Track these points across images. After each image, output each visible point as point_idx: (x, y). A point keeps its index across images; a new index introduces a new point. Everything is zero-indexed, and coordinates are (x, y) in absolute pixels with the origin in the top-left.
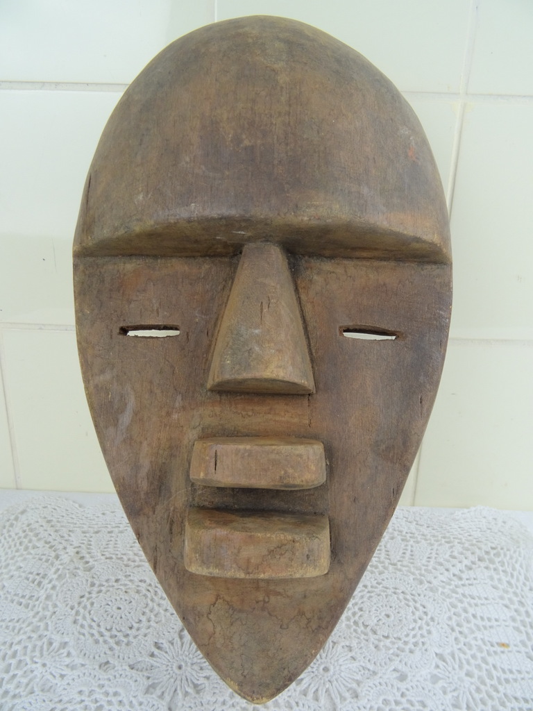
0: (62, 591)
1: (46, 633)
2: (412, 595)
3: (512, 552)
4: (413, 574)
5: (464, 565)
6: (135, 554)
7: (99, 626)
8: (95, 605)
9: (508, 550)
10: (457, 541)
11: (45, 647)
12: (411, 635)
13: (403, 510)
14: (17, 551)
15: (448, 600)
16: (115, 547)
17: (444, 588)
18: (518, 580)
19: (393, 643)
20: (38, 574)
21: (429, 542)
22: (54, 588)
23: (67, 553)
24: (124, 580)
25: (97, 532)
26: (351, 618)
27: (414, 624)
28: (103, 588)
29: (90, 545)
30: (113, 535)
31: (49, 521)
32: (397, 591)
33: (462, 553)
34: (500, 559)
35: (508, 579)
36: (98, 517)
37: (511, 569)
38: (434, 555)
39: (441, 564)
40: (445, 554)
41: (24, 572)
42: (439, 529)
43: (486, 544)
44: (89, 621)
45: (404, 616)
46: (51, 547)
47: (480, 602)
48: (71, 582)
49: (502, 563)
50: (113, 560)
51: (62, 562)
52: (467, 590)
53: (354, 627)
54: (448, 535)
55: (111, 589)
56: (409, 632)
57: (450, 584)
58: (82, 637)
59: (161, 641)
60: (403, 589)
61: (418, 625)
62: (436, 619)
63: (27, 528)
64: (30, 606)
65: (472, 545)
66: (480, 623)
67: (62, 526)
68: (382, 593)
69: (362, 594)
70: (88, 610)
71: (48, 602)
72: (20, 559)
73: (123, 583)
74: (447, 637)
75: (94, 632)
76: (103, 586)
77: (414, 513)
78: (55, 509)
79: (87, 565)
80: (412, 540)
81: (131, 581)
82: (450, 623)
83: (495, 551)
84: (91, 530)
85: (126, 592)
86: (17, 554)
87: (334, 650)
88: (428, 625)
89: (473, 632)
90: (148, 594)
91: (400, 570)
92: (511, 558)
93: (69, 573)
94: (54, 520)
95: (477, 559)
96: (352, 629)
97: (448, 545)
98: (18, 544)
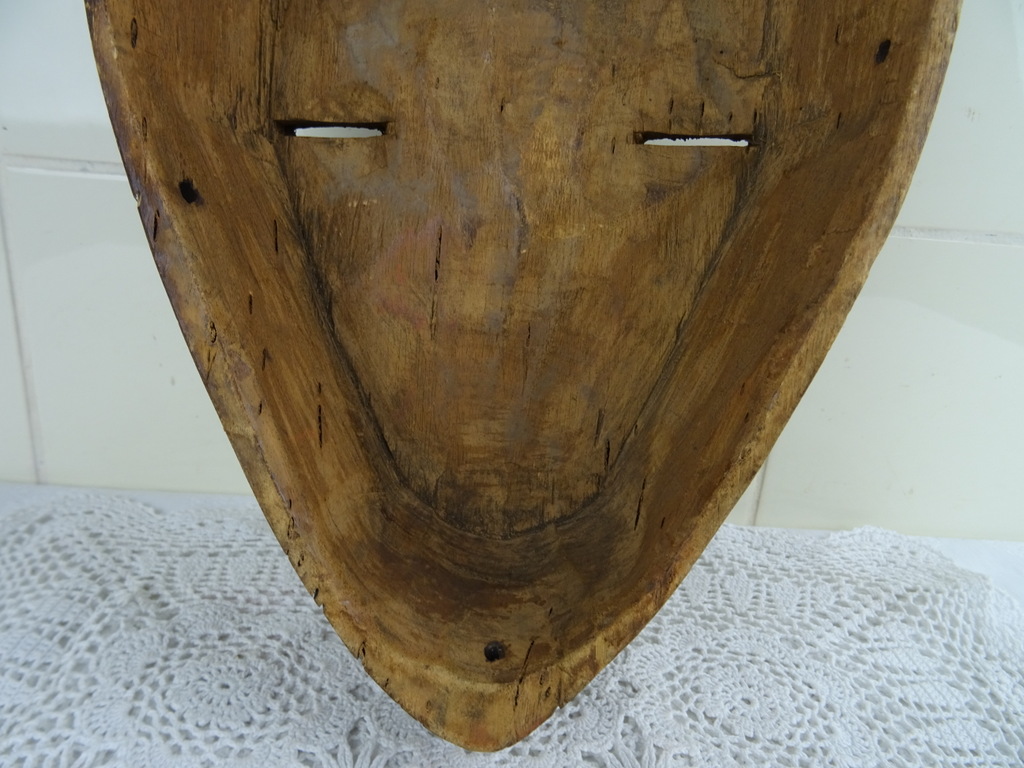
0: (110, 655)
1: (66, 732)
2: (785, 665)
3: (947, 595)
4: (779, 630)
5: (865, 618)
6: (261, 592)
7: (182, 719)
8: (176, 680)
9: (938, 592)
10: (844, 579)
11: (64, 760)
12: (798, 737)
13: (742, 529)
14: (26, 583)
15: (850, 674)
16: (221, 580)
17: (839, 653)
18: (963, 642)
19: (767, 750)
20: (63, 624)
21: (795, 579)
22: (92, 648)
23: (125, 588)
24: (236, 636)
25: (188, 555)
26: (681, 705)
27: (800, 715)
28: (193, 651)
29: (173, 575)
30: (218, 559)
31: (95, 535)
32: (758, 658)
33: (856, 598)
34: (927, 607)
35: (945, 641)
36: (191, 529)
37: (948, 623)
38: (808, 601)
39: (824, 616)
40: (828, 600)
41: (34, 618)
42: (810, 561)
43: (895, 584)
44: (163, 712)
45: (778, 702)
46: (94, 578)
47: (907, 678)
48: (130, 638)
49: (933, 615)
50: (217, 601)
51: (113, 602)
52: (880, 658)
53: (691, 721)
54: (825, 569)
55: (210, 652)
56: (793, 729)
57: (849, 649)
58: (143, 740)
59: (310, 748)
60: (765, 655)
61: (808, 717)
62: (837, 706)
63: (50, 546)
64: (40, 683)
65: (870, 585)
66: (918, 715)
67: (119, 544)
68: (731, 663)
69: (694, 663)
70: (160, 690)
71: (77, 675)
72: (27, 597)
73: (234, 641)
74: (864, 739)
75: (173, 731)
76: (194, 646)
77: (761, 534)
78: (108, 516)
79: (164, 609)
80: (767, 576)
81: (251, 638)
82: (863, 714)
83: (916, 594)
84: (177, 550)
85: (240, 656)
86: (25, 588)
87: (661, 762)
88: (825, 718)
89: (908, 731)
90: (286, 662)
91: (754, 624)
92: (947, 603)
93: (126, 622)
94: (105, 533)
95: (885, 608)
96: (688, 725)
97: (829, 586)
98: (28, 573)
